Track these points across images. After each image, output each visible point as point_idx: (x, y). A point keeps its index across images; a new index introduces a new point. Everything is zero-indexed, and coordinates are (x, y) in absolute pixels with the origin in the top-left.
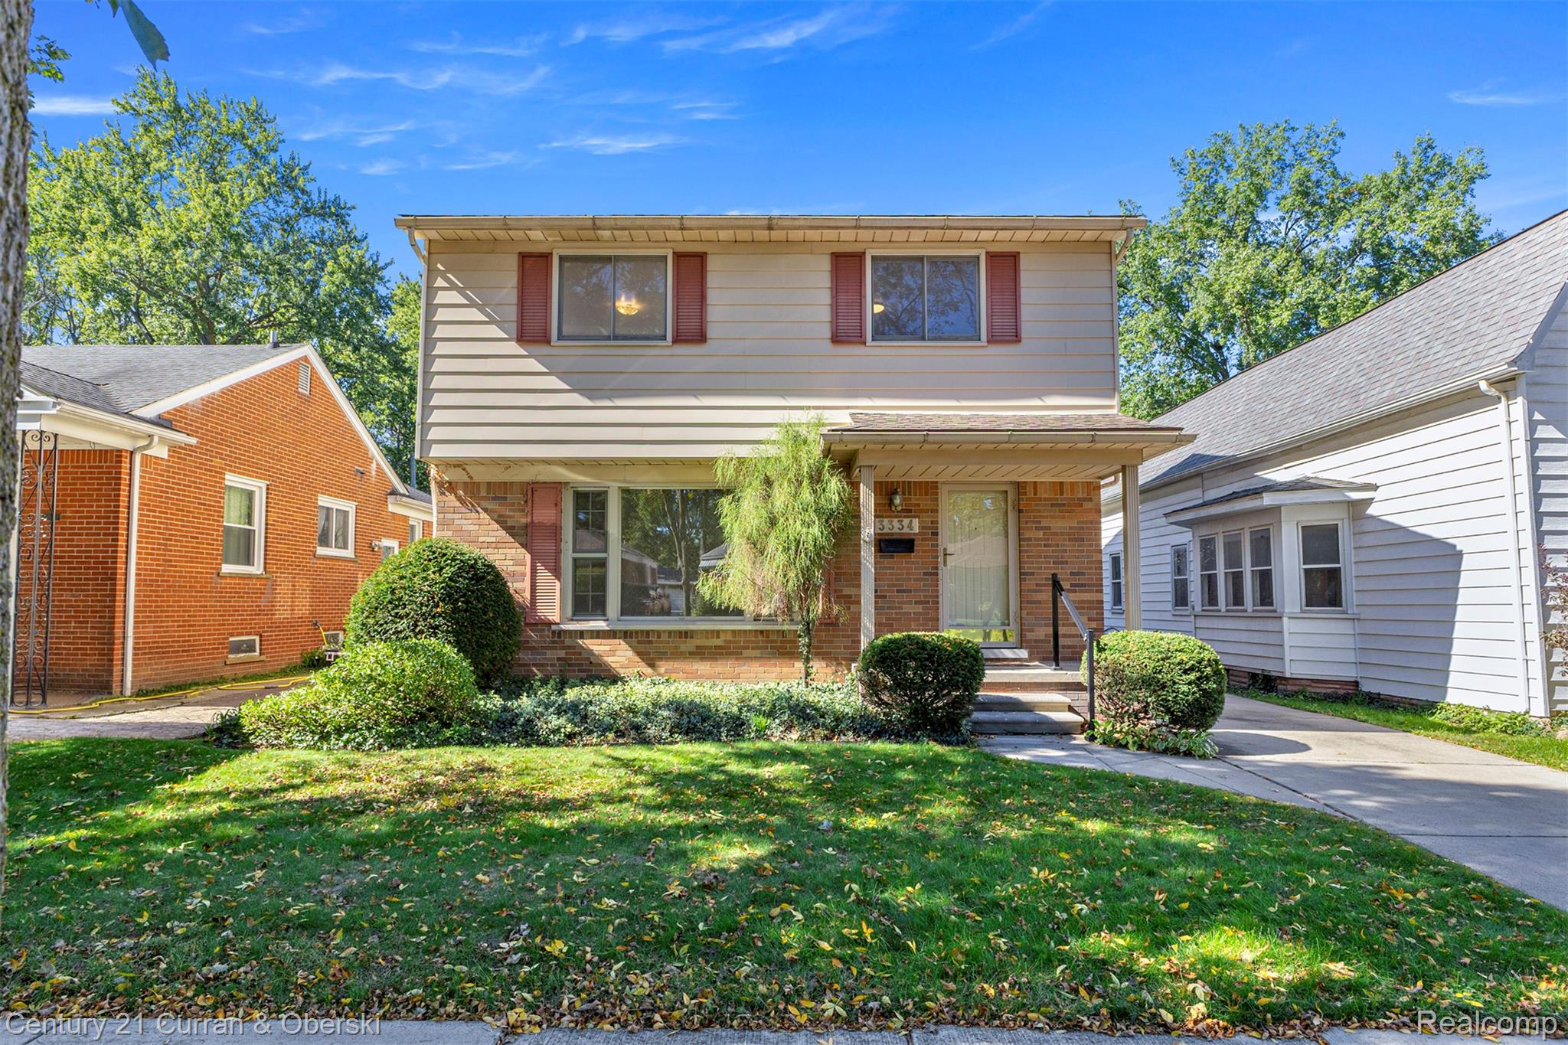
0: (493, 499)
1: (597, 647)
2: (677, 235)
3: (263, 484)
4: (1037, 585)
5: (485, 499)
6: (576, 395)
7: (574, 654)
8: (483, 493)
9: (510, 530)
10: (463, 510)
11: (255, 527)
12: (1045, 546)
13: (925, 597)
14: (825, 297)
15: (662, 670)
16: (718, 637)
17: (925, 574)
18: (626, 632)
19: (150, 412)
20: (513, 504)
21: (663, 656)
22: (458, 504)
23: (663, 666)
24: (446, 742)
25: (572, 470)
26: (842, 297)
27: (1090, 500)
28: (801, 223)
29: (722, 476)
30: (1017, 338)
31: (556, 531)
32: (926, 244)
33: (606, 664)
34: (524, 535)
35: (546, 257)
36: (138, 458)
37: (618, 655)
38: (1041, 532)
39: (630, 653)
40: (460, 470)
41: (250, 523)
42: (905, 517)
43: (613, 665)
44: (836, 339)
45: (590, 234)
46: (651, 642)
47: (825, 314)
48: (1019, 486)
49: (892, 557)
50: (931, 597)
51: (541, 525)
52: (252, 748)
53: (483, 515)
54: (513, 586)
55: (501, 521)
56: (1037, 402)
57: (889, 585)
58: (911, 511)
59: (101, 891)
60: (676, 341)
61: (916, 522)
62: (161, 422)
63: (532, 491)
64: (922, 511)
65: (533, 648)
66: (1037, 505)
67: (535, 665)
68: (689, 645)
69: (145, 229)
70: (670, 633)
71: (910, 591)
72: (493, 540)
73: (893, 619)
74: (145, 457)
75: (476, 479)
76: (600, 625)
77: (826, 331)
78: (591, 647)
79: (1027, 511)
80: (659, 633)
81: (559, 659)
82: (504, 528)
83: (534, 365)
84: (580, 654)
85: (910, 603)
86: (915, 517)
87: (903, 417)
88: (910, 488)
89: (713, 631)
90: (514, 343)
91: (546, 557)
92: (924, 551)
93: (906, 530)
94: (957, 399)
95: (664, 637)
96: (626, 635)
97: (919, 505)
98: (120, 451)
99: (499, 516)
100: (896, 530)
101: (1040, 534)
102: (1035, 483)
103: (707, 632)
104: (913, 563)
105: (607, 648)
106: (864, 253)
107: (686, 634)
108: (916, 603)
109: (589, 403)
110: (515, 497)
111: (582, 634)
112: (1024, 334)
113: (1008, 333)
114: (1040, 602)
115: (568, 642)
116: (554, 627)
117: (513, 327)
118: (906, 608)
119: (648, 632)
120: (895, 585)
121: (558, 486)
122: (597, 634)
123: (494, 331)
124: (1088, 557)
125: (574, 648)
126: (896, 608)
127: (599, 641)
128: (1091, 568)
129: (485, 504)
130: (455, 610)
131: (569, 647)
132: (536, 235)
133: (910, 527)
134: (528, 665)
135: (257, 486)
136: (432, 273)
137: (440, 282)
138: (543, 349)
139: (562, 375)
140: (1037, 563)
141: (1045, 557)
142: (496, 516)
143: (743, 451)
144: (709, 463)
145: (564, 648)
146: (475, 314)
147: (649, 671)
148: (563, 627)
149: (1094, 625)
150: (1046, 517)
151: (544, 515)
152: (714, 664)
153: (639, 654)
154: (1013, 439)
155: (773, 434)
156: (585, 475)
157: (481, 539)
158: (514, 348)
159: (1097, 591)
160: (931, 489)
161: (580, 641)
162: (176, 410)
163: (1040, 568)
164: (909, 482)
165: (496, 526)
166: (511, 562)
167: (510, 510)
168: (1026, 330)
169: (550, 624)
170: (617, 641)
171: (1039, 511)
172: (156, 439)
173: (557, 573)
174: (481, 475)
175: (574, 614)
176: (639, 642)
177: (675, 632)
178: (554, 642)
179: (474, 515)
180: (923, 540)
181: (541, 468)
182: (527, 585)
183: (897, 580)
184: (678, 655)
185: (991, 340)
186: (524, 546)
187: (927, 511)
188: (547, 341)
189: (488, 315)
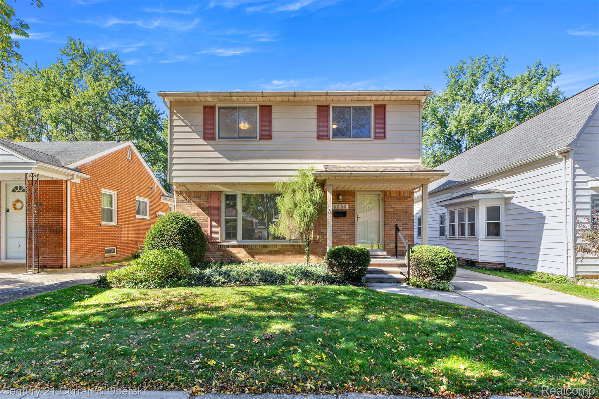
0: (196, 197)
1: (234, 251)
2: (260, 99)
3: (116, 192)
4: (390, 228)
5: (193, 197)
6: (225, 159)
7: (226, 253)
8: (193, 195)
9: (202, 209)
10: (186, 201)
11: (113, 208)
12: (393, 214)
13: (350, 233)
14: (315, 122)
15: (257, 259)
16: (277, 247)
17: (350, 224)
18: (244, 246)
19: (73, 166)
20: (203, 200)
21: (257, 254)
22: (184, 199)
23: (257, 258)
24: (179, 285)
25: (224, 187)
26: (321, 122)
27: (410, 197)
28: (306, 94)
29: (278, 188)
30: (384, 137)
31: (218, 209)
32: (352, 102)
33: (237, 257)
34: (207, 210)
35: (213, 107)
36: (69, 183)
37: (241, 254)
39: (246, 253)
40: (184, 187)
41: (111, 207)
42: (343, 204)
43: (240, 257)
44: (319, 138)
45: (229, 98)
46: (253, 249)
47: (315, 128)
48: (384, 192)
49: (338, 218)
50: (352, 233)
51: (214, 207)
52: (111, 288)
53: (193, 203)
54: (203, 229)
55: (199, 205)
56: (391, 161)
57: (337, 228)
58: (345, 201)
59: (50, 342)
60: (261, 139)
61: (347, 206)
62: (77, 170)
63: (210, 194)
64: (349, 201)
65: (212, 251)
66: (390, 199)
67: (212, 257)
68: (266, 250)
69: (72, 99)
70: (259, 245)
71: (345, 231)
72: (197, 212)
73: (338, 241)
74: (71, 183)
75: (190, 190)
76: (235, 243)
77: (315, 135)
78: (232, 251)
79: (387, 201)
80: (255, 246)
81: (220, 255)
82: (200, 208)
83: (210, 148)
84: (228, 253)
85: (345, 235)
86: (347, 203)
87: (343, 167)
88: (345, 193)
89: (275, 245)
90: (202, 140)
91: (216, 219)
92: (350, 216)
93: (344, 208)
94: (362, 160)
95: (258, 247)
97: (348, 199)
98: (62, 181)
99: (199, 204)
100: (340, 208)
101: (392, 210)
102: (390, 191)
104: (346, 220)
105: (237, 251)
106: (329, 105)
107: (265, 246)
108: (347, 235)
109: (229, 162)
110: (204, 197)
111: (228, 246)
112: (387, 136)
113: (381, 135)
114: (391, 235)
115: (223, 249)
116: (218, 244)
117: (202, 134)
118: (343, 237)
119: (252, 245)
120: (339, 228)
121: (219, 193)
122: (234, 246)
123: (195, 136)
124: (409, 218)
125: (226, 251)
126: (340, 237)
127: (234, 249)
128: (410, 222)
129: (193, 199)
130: (183, 238)
131: (224, 251)
132: (209, 99)
133: (345, 207)
134: (210, 257)
135: (114, 193)
136: (172, 113)
137: (175, 117)
138: (213, 142)
139: (220, 152)
140: (390, 220)
141: (393, 218)
142: (197, 203)
143: (285, 180)
144: (272, 184)
145: (222, 251)
146: (188, 129)
147: (252, 259)
148: (222, 244)
149: (410, 243)
150: (394, 204)
151: (214, 203)
152: (275, 257)
153: (248, 253)
154: (382, 175)
155: (296, 173)
156: (229, 189)
157: (192, 212)
158: (202, 142)
159: (412, 231)
160: (352, 193)
161: (228, 249)
162: (82, 165)
163: (392, 222)
164: (345, 191)
165: (197, 207)
166: (203, 221)
167: (202, 202)
168: (388, 134)
169: (217, 242)
170: (241, 249)
171: (392, 201)
172: (75, 176)
173: (219, 224)
174: (192, 189)
175: (226, 239)
176: (249, 249)
177: (261, 245)
178: (219, 249)
179: (190, 203)
180: (349, 212)
181: (213, 186)
182: (209, 228)
183: (340, 226)
184: (262, 253)
185: (375, 138)
186: (207, 214)
187: (351, 201)
188: (214, 139)
189: (192, 129)
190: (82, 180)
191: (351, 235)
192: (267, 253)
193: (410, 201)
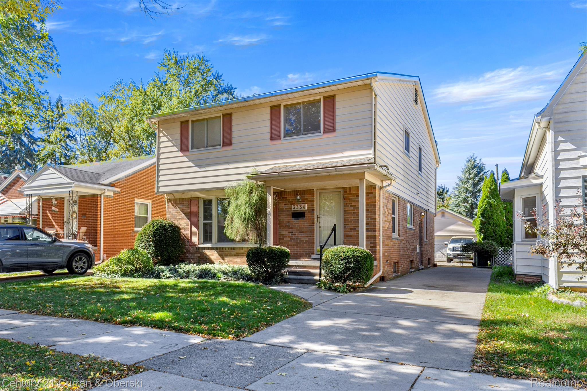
0: (181, 204)
1: (208, 253)
3: (150, 201)
5: (179, 204)
6: (196, 168)
7: (202, 255)
8: (178, 202)
9: (185, 214)
10: (173, 208)
11: (148, 216)
13: (309, 234)
14: (268, 123)
15: (226, 261)
16: (243, 250)
18: (216, 248)
19: (107, 182)
20: (186, 205)
21: (227, 256)
22: (172, 206)
23: (227, 259)
25: (201, 193)
26: (273, 123)
27: (372, 193)
28: (255, 98)
30: (334, 130)
31: (197, 214)
32: (302, 97)
33: (211, 259)
34: (189, 215)
35: (188, 121)
36: (102, 196)
37: (213, 255)
39: (217, 255)
40: (172, 195)
42: (303, 204)
43: (213, 259)
44: (272, 139)
46: (223, 251)
47: (268, 129)
48: (345, 189)
49: (298, 219)
50: (311, 234)
51: (193, 212)
53: (178, 209)
54: (186, 232)
55: (183, 211)
56: (340, 155)
57: (297, 230)
58: (304, 201)
60: (223, 146)
61: (306, 205)
62: (112, 185)
63: (191, 200)
64: (308, 201)
65: (192, 253)
66: (351, 196)
67: (192, 259)
68: (234, 252)
70: (229, 248)
71: (304, 232)
72: (181, 217)
73: (298, 243)
74: (105, 196)
75: (176, 197)
76: (209, 245)
77: (268, 136)
78: (207, 253)
79: (347, 199)
80: (225, 248)
81: (198, 257)
83: (185, 159)
84: (204, 255)
85: (304, 237)
86: (306, 203)
88: (304, 192)
89: (241, 247)
90: (180, 152)
91: (194, 223)
92: (309, 217)
93: (302, 209)
94: (312, 156)
95: (227, 250)
96: (216, 249)
97: (307, 199)
98: (97, 194)
99: (183, 209)
100: (299, 209)
101: (352, 208)
102: (350, 187)
103: (239, 248)
104: (305, 221)
105: (211, 253)
106: (281, 105)
107: (233, 249)
108: (306, 237)
109: (199, 170)
110: (186, 203)
111: (204, 248)
112: (337, 128)
113: (331, 129)
115: (200, 251)
116: (196, 246)
117: (179, 146)
118: (303, 239)
119: (222, 248)
120: (299, 230)
121: (198, 198)
122: (208, 249)
123: (175, 149)
124: (370, 217)
125: (202, 253)
126: (299, 239)
127: (209, 251)
128: (372, 222)
129: (179, 205)
131: (201, 253)
133: (304, 208)
134: (190, 259)
135: (148, 202)
136: (159, 131)
137: (161, 134)
138: (187, 153)
139: (192, 161)
140: (351, 220)
141: (353, 218)
142: (181, 209)
145: (199, 253)
146: (170, 144)
147: (223, 261)
148: (199, 246)
149: (372, 245)
150: (354, 201)
151: (194, 208)
153: (220, 255)
154: (308, 173)
157: (178, 217)
158: (180, 154)
159: (374, 231)
160: (311, 192)
161: (204, 251)
162: (116, 180)
163: (352, 222)
164: (304, 190)
165: (181, 213)
166: (185, 225)
167: (185, 207)
169: (195, 245)
170: (214, 251)
171: (351, 199)
172: (106, 190)
173: (198, 228)
174: (178, 196)
175: (204, 242)
176: (220, 251)
177: (230, 248)
178: (196, 251)
179: (176, 209)
180: (309, 212)
181: (192, 192)
182: (189, 232)
183: (300, 228)
184: (231, 255)
185: (325, 132)
186: (189, 219)
187: (310, 201)
188: (188, 150)
189: (173, 143)
190: (115, 193)
191: (310, 236)
192: (235, 255)
193: (371, 198)
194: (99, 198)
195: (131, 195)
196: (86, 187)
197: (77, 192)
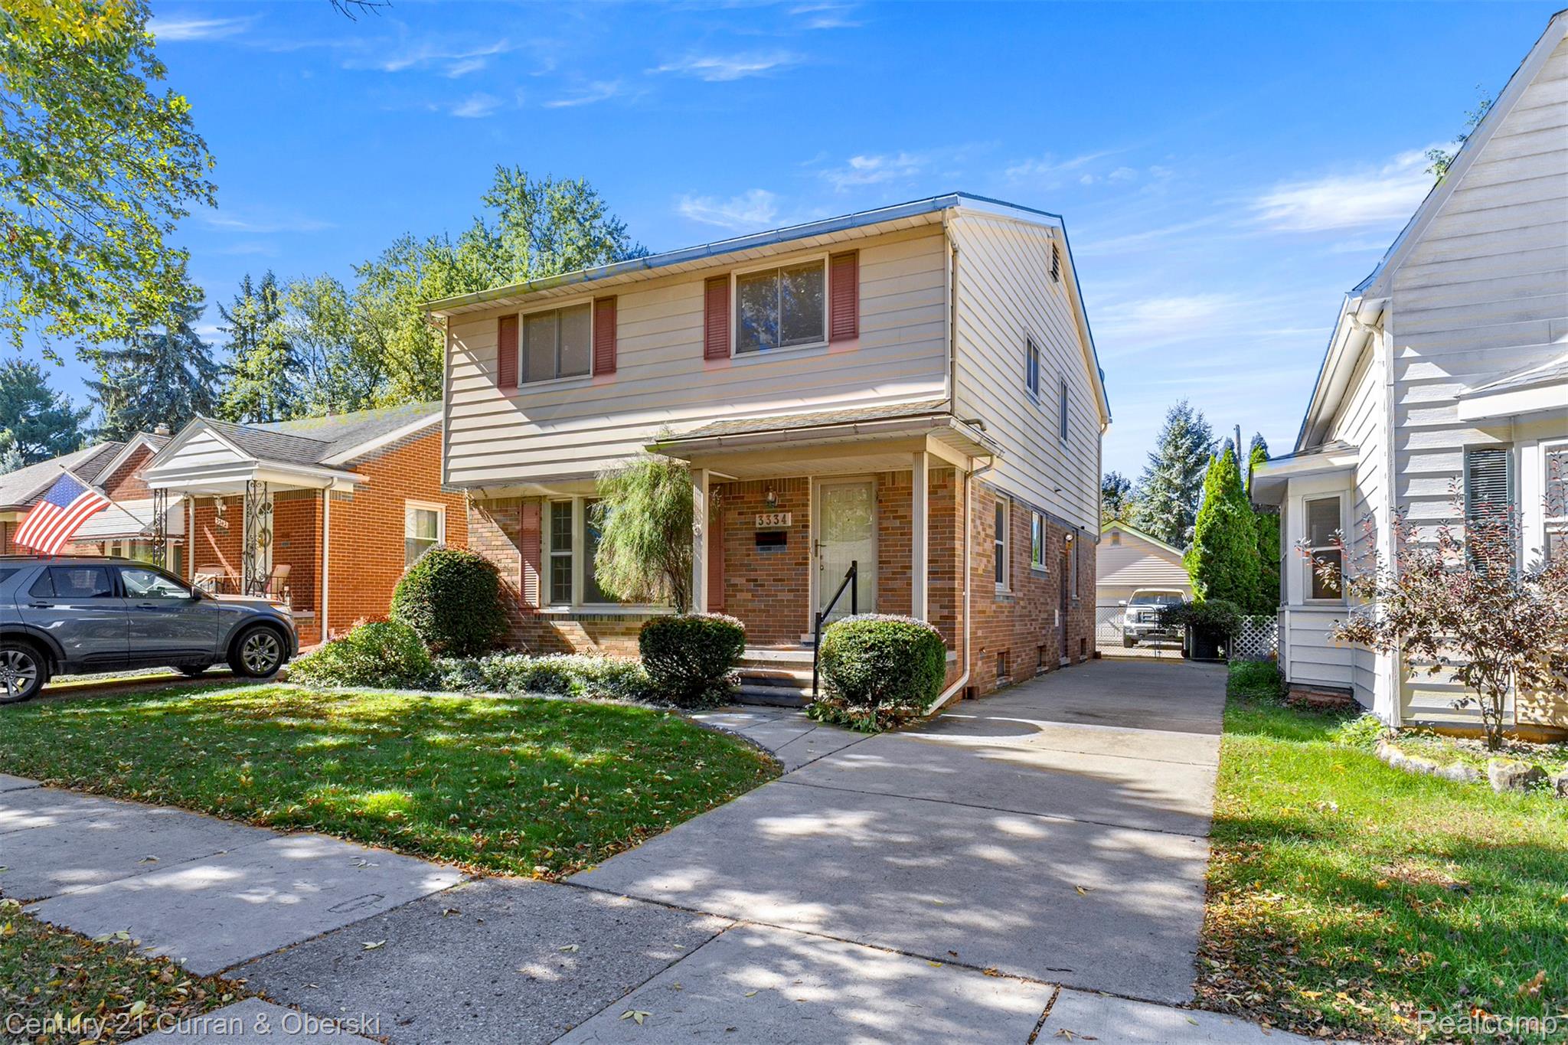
0: (500, 511)
1: (562, 627)
4: (893, 573)
5: (496, 512)
6: (533, 426)
7: (548, 632)
8: (494, 508)
9: (509, 535)
10: (484, 521)
12: (902, 534)
13: (796, 585)
14: (700, 320)
15: (603, 647)
17: (796, 564)
18: (580, 616)
19: (338, 460)
20: (511, 515)
21: (604, 634)
22: (480, 516)
23: (605, 643)
25: (546, 486)
26: (712, 318)
27: (945, 487)
28: (668, 259)
30: (854, 335)
31: (538, 535)
32: (780, 257)
33: (568, 641)
34: (518, 538)
35: (516, 317)
36: (327, 494)
37: (574, 633)
38: (898, 521)
39: (583, 633)
40: (480, 490)
42: (781, 512)
43: (572, 642)
44: (709, 356)
46: (596, 624)
47: (699, 334)
48: (880, 477)
49: (769, 549)
50: (801, 585)
51: (528, 531)
53: (495, 525)
54: (504, 576)
55: (504, 529)
57: (767, 575)
58: (785, 506)
60: (595, 374)
61: (789, 516)
62: (349, 467)
63: (522, 502)
64: (794, 506)
65: (525, 628)
66: (894, 495)
67: (525, 640)
68: (622, 626)
70: (609, 616)
71: (783, 580)
72: (500, 543)
73: (771, 606)
74: (334, 494)
75: (490, 496)
76: (564, 609)
77: (700, 350)
78: (558, 627)
79: (886, 501)
80: (601, 616)
81: (538, 637)
82: (507, 534)
83: (508, 405)
84: (551, 632)
85: (783, 591)
86: (788, 511)
87: (757, 421)
88: (783, 485)
89: (637, 615)
90: (496, 389)
91: (532, 557)
92: (795, 543)
93: (781, 524)
94: (802, 399)
95: (605, 620)
96: (580, 618)
97: (791, 500)
98: (315, 489)
99: (504, 525)
100: (772, 525)
101: (896, 523)
102: (893, 473)
103: (633, 615)
104: (786, 554)
105: (568, 628)
106: (729, 274)
107: (619, 618)
108: (789, 591)
109: (540, 431)
110: (512, 510)
111: (552, 617)
112: (861, 330)
113: (849, 331)
114: (895, 590)
115: (544, 623)
116: (535, 611)
117: (495, 376)
118: (781, 596)
119: (594, 615)
120: (771, 575)
121: (539, 499)
122: (563, 617)
123: (485, 382)
124: (941, 544)
125: (548, 627)
126: (772, 596)
127: (563, 622)
128: (944, 555)
129: (495, 515)
131: (545, 627)
133: (784, 521)
134: (520, 641)
137: (455, 348)
138: (513, 392)
139: (525, 411)
140: (893, 551)
141: (901, 546)
142: (501, 524)
145: (541, 628)
146: (474, 370)
147: (594, 647)
148: (542, 611)
149: (946, 612)
150: (901, 506)
151: (530, 523)
153: (588, 633)
156: (553, 489)
157: (494, 543)
158: (496, 393)
159: (949, 579)
160: (800, 484)
161: (551, 622)
162: (360, 457)
163: (896, 556)
164: (784, 480)
165: (502, 533)
166: (511, 560)
167: (510, 520)
168: (864, 324)
169: (533, 608)
170: (574, 623)
171: (896, 500)
172: (335, 479)
173: (538, 569)
174: (494, 493)
175: (552, 601)
176: (589, 624)
177: (612, 616)
178: (535, 623)
179: (489, 524)
180: (795, 532)
181: (526, 485)
182: (518, 578)
183: (774, 570)
184: (614, 634)
185: (834, 338)
186: (517, 547)
187: (798, 505)
188: (514, 385)
189: (481, 369)
190: (357, 485)
191: (798, 590)
192: (623, 634)
193: (946, 497)
194: (319, 499)
195: (397, 492)
196: (287, 473)
197: (266, 483)
